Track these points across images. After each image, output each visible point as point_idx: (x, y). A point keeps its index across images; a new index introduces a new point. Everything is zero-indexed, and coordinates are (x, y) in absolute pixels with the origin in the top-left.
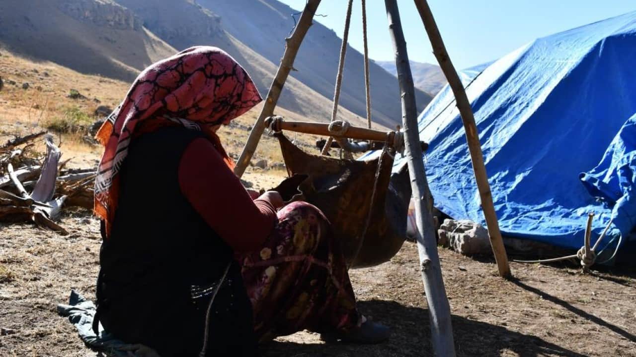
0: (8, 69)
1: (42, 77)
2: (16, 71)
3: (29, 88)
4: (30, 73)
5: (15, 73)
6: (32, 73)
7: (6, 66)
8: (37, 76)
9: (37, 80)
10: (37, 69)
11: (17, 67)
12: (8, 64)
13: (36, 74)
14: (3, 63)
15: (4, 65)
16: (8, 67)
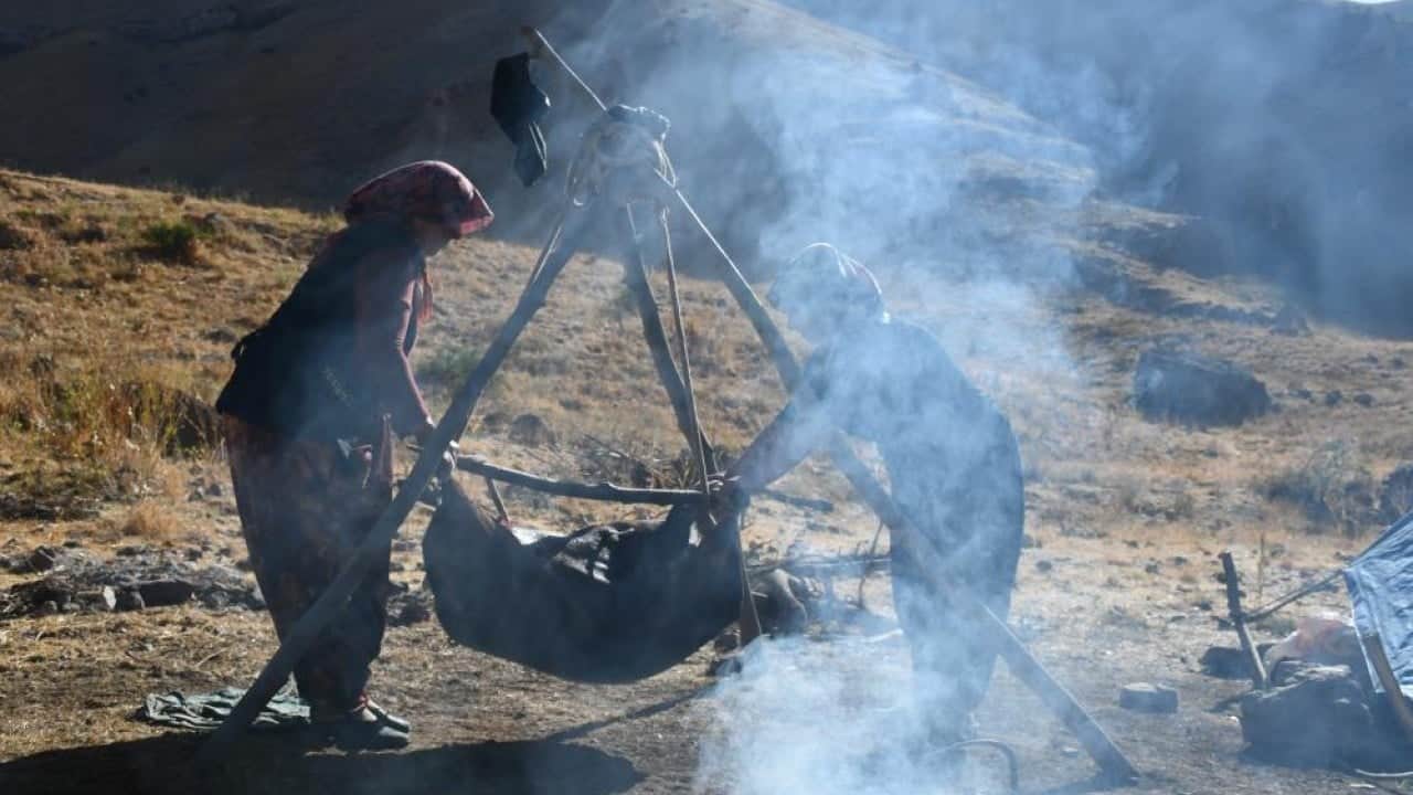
0: (1307, 362)
1: (1386, 372)
2: (1325, 365)
3: (1340, 402)
4: (1355, 365)
5: (1321, 371)
6: (1363, 364)
7: (1300, 358)
8: (1374, 370)
9: (1374, 379)
10: (1376, 354)
11: (1327, 356)
12: (1306, 352)
13: (1373, 366)
14: (1296, 352)
15: (1299, 355)
16: (1306, 358)
